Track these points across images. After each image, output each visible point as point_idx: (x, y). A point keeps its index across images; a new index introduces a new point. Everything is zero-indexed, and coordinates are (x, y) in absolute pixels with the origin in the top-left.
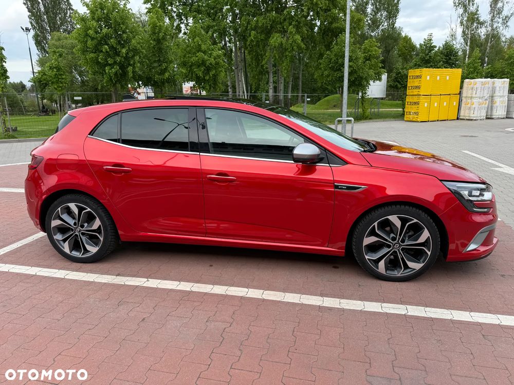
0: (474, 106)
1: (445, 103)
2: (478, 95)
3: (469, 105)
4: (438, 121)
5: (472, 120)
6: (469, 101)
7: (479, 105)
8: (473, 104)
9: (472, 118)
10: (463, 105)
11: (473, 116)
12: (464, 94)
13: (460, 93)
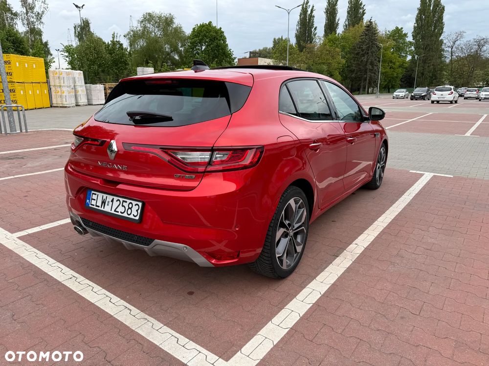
0: (65, 94)
1: (38, 91)
2: (66, 84)
3: (59, 94)
4: (36, 108)
5: (66, 107)
6: (59, 89)
7: (69, 93)
8: (64, 92)
9: (65, 105)
10: (53, 94)
11: (65, 103)
12: (52, 83)
13: (48, 82)
